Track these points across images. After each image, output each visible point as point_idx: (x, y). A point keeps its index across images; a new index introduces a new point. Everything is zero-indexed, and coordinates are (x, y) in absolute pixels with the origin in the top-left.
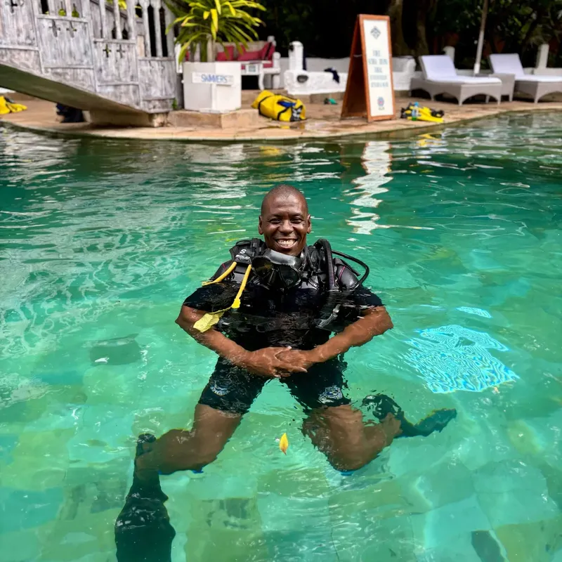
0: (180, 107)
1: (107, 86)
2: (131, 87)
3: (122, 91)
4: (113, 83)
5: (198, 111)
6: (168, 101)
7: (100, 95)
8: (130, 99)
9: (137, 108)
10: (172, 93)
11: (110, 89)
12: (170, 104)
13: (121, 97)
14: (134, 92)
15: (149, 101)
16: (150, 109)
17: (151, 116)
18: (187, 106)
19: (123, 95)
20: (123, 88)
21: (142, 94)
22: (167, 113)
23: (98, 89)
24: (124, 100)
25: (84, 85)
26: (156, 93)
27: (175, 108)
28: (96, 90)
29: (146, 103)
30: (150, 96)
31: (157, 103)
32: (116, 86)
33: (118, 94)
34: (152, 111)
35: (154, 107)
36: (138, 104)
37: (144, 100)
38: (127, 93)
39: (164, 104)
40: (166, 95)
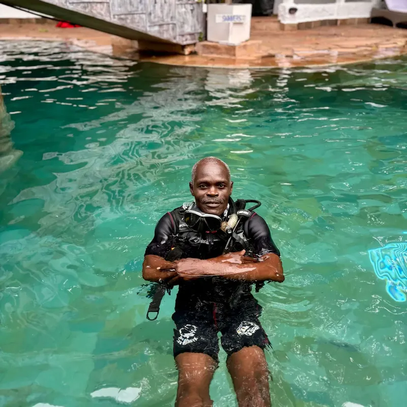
0: (204, 39)
1: (155, 25)
2: (171, 26)
3: (164, 29)
4: (158, 24)
5: (218, 42)
6: (196, 35)
7: (150, 33)
8: (170, 35)
9: (174, 41)
10: (200, 29)
11: (157, 28)
12: (197, 36)
13: (163, 33)
14: (173, 29)
15: (183, 36)
16: (183, 41)
17: (183, 47)
18: (209, 38)
19: (165, 32)
20: (165, 27)
21: (178, 30)
22: (194, 44)
23: (148, 29)
24: (165, 36)
25: (138, 26)
26: (188, 29)
27: (201, 40)
28: (146, 29)
29: (181, 37)
30: (183, 31)
31: (188, 37)
32: (161, 25)
33: (161, 31)
34: (185, 43)
35: (186, 40)
36: (175, 38)
37: (180, 35)
38: (167, 30)
39: (193, 36)
40: (195, 30)
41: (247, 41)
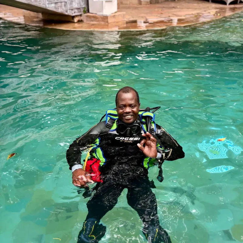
0: (87, 11)
1: (52, 3)
2: (63, 3)
3: (59, 5)
4: (54, 2)
5: (96, 14)
6: (81, 9)
7: (49, 9)
8: (63, 9)
9: (66, 14)
10: (83, 5)
11: (53, 5)
12: (82, 10)
13: (58, 8)
14: (65, 5)
15: (72, 10)
16: (73, 14)
17: (73, 17)
18: (90, 11)
19: (59, 8)
20: (59, 4)
21: (69, 6)
22: (81, 15)
23: (47, 6)
24: (60, 10)
25: (40, 4)
26: (75, 5)
27: (85, 12)
28: (46, 6)
29: (71, 11)
30: (73, 7)
31: (76, 10)
32: (56, 3)
33: (57, 7)
34: (74, 15)
35: (75, 13)
36: (67, 12)
37: (70, 9)
38: (61, 6)
39: (79, 10)
40: (80, 6)
41: (116, 12)
